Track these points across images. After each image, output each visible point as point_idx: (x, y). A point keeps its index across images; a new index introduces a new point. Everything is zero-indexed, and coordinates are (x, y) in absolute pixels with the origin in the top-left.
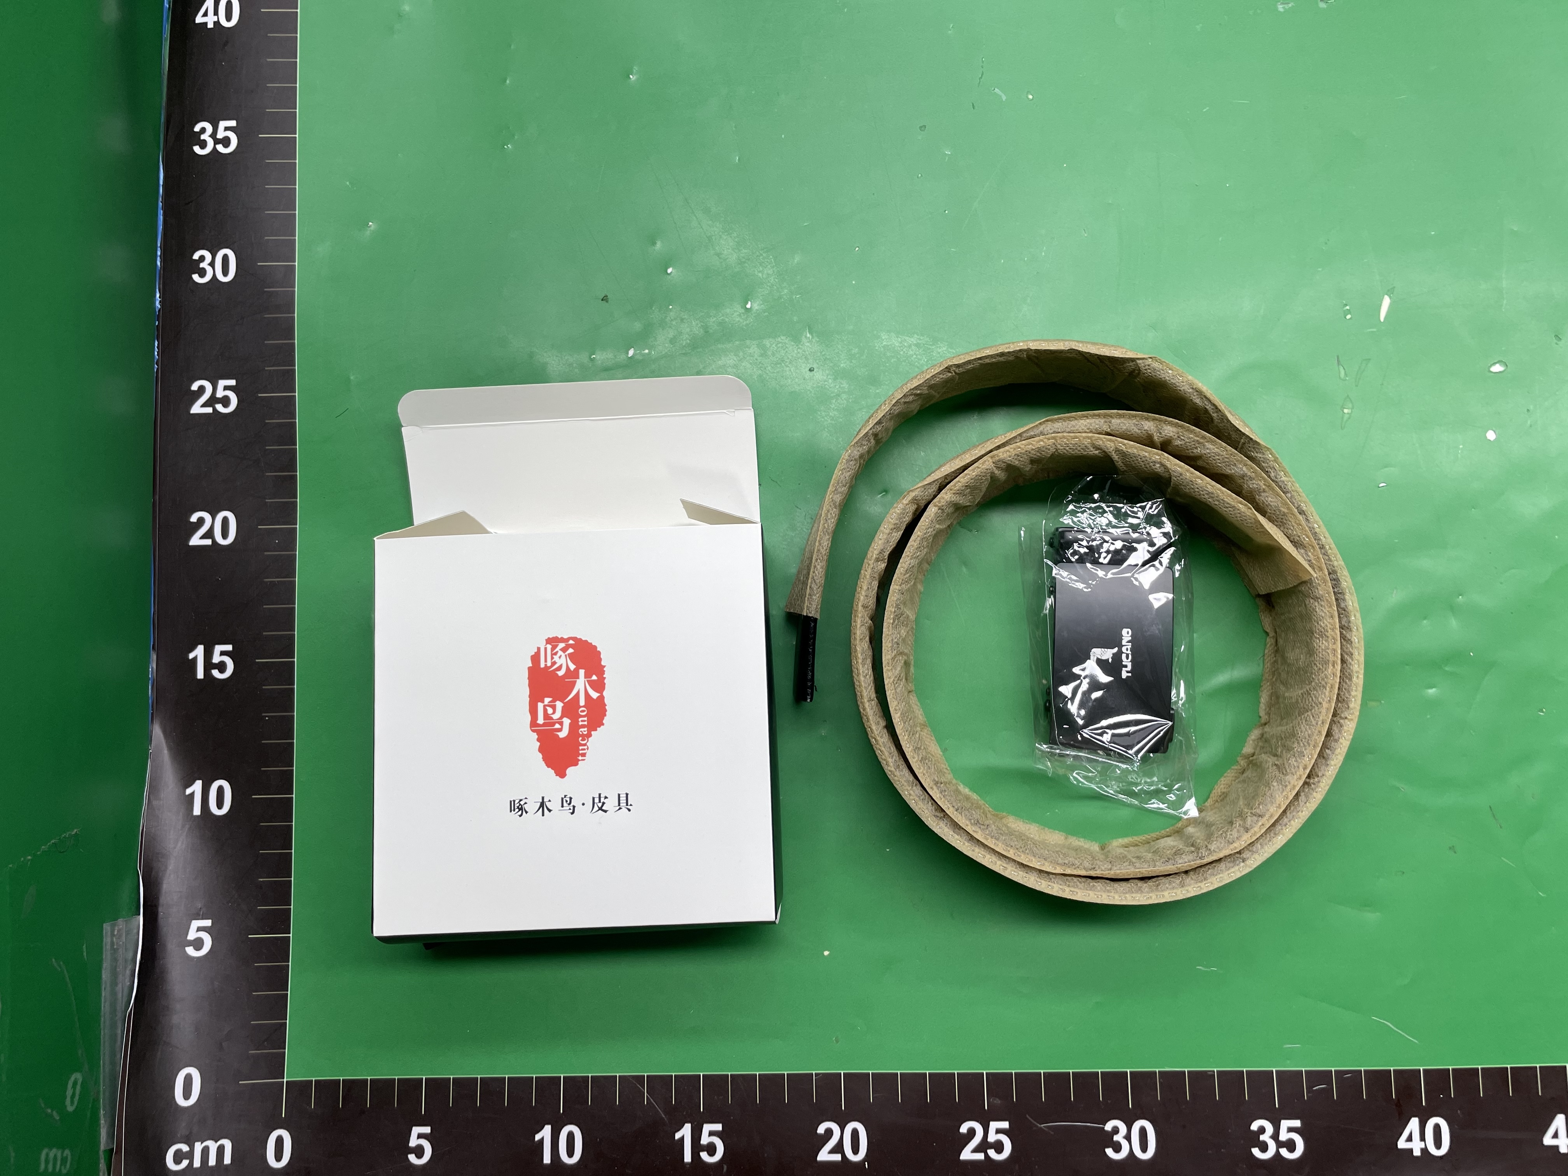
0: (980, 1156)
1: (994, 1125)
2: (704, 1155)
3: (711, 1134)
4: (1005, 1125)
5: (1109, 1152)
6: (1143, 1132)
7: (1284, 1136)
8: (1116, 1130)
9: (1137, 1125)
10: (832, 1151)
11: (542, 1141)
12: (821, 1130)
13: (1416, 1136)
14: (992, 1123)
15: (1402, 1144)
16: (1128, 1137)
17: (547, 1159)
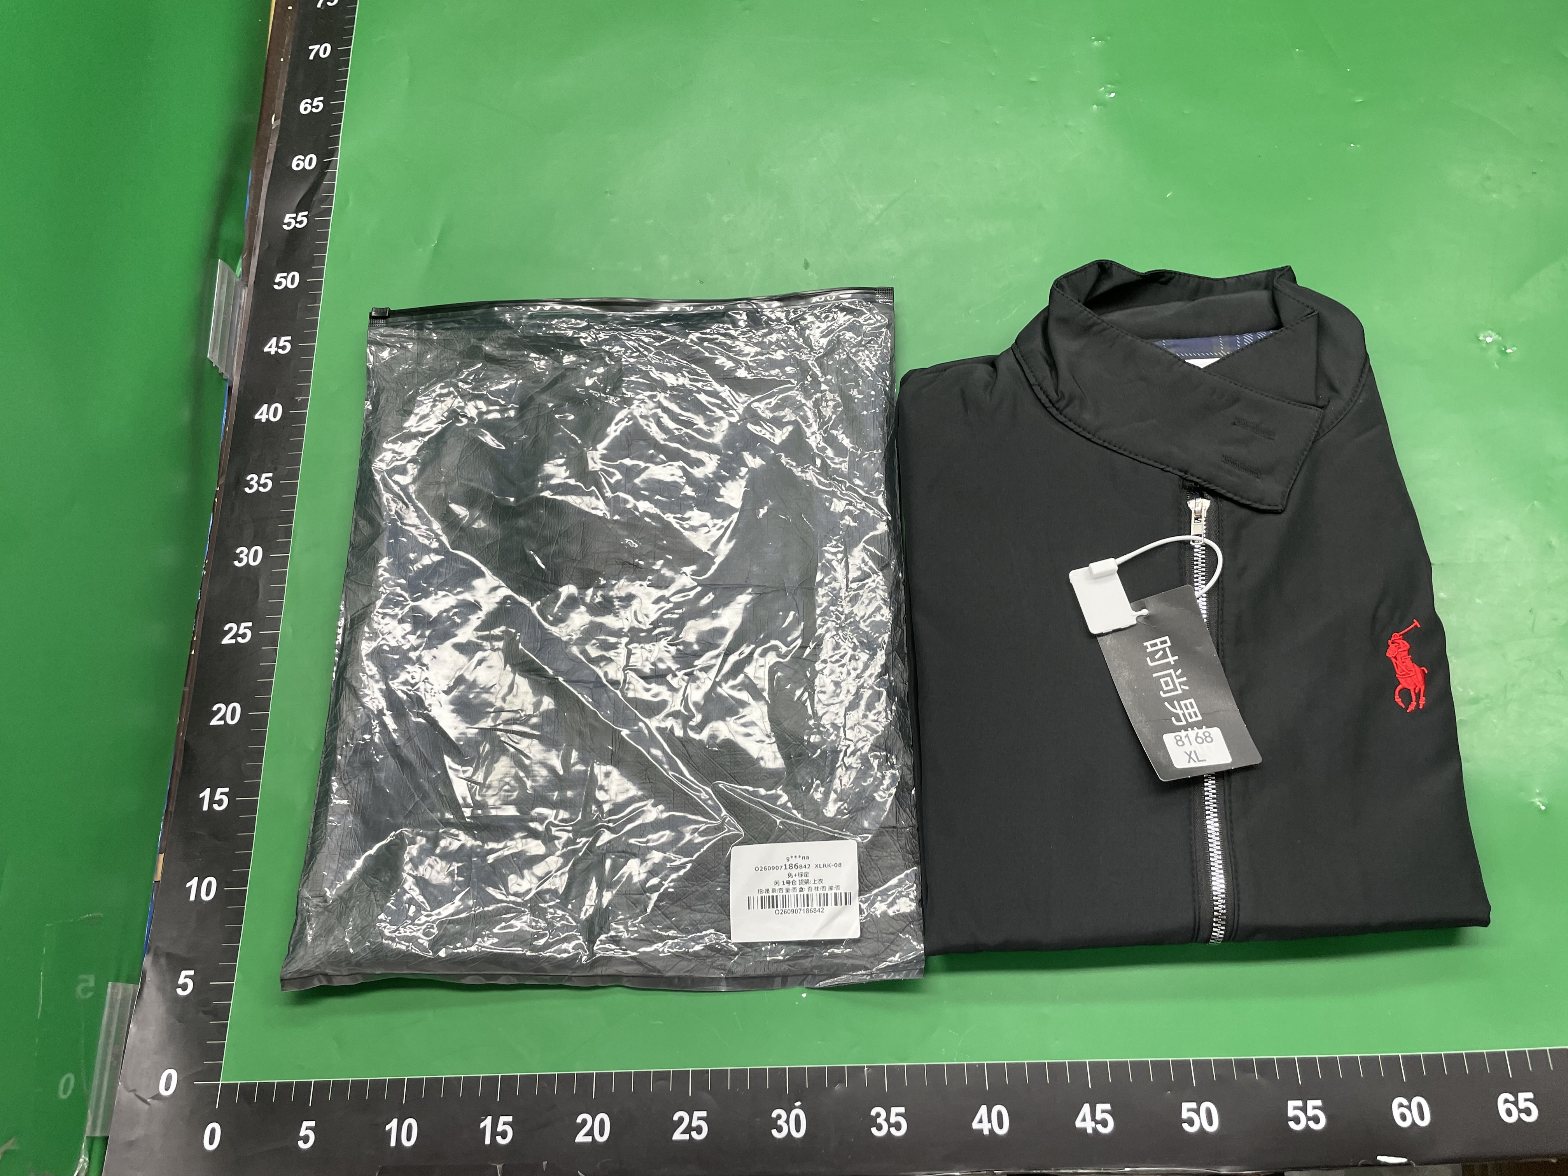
0: (686, 1137)
1: (697, 1114)
2: (499, 1139)
3: (505, 1123)
4: (704, 1114)
5: (774, 1132)
6: (797, 1118)
7: (893, 1119)
8: (779, 1117)
9: (794, 1112)
10: (586, 1135)
11: (391, 1129)
12: (579, 1120)
13: (985, 1119)
14: (695, 1113)
15: (975, 1125)
16: (787, 1122)
17: (393, 1143)
